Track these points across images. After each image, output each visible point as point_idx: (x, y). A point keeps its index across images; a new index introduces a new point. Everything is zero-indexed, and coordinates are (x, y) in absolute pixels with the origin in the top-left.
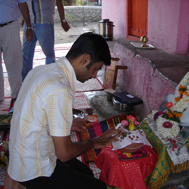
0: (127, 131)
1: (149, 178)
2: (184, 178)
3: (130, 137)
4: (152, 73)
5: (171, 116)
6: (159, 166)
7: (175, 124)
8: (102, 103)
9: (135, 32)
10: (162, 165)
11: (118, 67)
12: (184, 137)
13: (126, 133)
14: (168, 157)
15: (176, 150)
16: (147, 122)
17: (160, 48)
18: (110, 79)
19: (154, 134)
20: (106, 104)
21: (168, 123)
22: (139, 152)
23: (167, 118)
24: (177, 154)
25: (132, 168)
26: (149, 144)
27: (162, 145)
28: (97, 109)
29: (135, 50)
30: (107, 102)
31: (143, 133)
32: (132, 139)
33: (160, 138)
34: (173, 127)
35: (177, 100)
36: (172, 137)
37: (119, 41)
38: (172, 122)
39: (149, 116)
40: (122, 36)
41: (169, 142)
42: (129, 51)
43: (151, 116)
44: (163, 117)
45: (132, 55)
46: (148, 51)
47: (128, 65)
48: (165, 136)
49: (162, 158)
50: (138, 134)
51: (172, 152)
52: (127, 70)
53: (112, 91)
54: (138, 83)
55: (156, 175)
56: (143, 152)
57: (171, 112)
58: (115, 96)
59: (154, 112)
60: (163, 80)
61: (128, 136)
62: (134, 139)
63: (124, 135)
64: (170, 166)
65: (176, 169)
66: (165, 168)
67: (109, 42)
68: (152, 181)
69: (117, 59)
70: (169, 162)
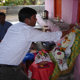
1: (51, 76)
2: (67, 77)
3: (42, 58)
6: (55, 71)
7: (63, 53)
8: (39, 45)
9: (57, 15)
10: (56, 71)
12: (66, 59)
16: (52, 52)
17: (66, 22)
19: (54, 57)
21: (59, 52)
22: (46, 65)
23: (60, 50)
24: (62, 66)
26: (51, 61)
27: (56, 62)
28: (36, 47)
32: (43, 59)
33: (56, 59)
35: (64, 42)
36: (61, 59)
38: (61, 52)
40: (52, 17)
41: (59, 61)
42: (52, 23)
43: (54, 50)
44: (58, 50)
48: (58, 58)
49: (56, 68)
55: (53, 75)
57: (61, 48)
59: (55, 48)
62: (44, 59)
64: (60, 72)
66: (57, 72)
67: (46, 20)
68: (52, 78)
69: (47, 27)
70: (59, 70)
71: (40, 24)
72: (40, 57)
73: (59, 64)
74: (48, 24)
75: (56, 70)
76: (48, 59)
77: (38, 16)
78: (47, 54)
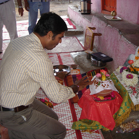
0: (100, 81)
1: (116, 114)
4: (119, 38)
5: (132, 70)
6: (123, 106)
7: (135, 76)
8: (83, 60)
9: (107, 8)
10: (126, 105)
11: (94, 34)
13: (100, 82)
14: (129, 99)
15: (136, 94)
16: (115, 74)
18: (89, 42)
19: (120, 83)
20: (86, 61)
21: (130, 75)
22: (109, 96)
23: (130, 72)
24: (136, 98)
25: (103, 107)
26: (117, 90)
27: (126, 91)
28: (79, 65)
29: (107, 21)
30: (86, 60)
31: (112, 82)
32: (104, 87)
33: (124, 86)
34: (134, 78)
35: (137, 58)
36: (133, 85)
37: (95, 15)
38: (133, 74)
39: (116, 70)
40: (98, 11)
41: (130, 89)
42: (103, 22)
43: (118, 70)
44: (127, 71)
45: (105, 25)
46: (117, 22)
47: (102, 32)
48: (128, 84)
49: (126, 100)
50: (109, 83)
51: (133, 96)
52: (101, 36)
53: (91, 52)
54: (109, 46)
55: (121, 113)
56: (112, 96)
57: (132, 67)
58: (92, 56)
59: (120, 67)
60: (127, 43)
61: (101, 84)
62: (106, 86)
63: (98, 84)
64: (131, 106)
65: (136, 108)
66: (128, 107)
67: (88, 16)
68: (118, 116)
69: (94, 29)
71: (76, 23)
75: (126, 103)
77: (72, 8)
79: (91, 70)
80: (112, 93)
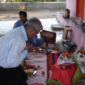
1: (72, 78)
3: (65, 60)
4: (81, 34)
6: (76, 73)
8: (60, 45)
9: (79, 15)
14: (80, 70)
15: (84, 67)
16: (74, 54)
19: (76, 59)
24: (84, 69)
25: (65, 73)
29: (76, 23)
30: (62, 45)
31: (71, 59)
33: (78, 62)
34: (84, 57)
36: (83, 62)
37: (71, 19)
38: (84, 55)
39: (75, 52)
40: (74, 17)
41: (81, 63)
45: (75, 25)
47: (73, 30)
48: (80, 61)
49: (78, 70)
51: (82, 68)
52: (72, 32)
54: (76, 38)
55: (75, 77)
56: (71, 67)
57: (84, 51)
58: (65, 43)
59: (77, 50)
65: (84, 75)
66: (79, 74)
70: (81, 72)
71: (60, 23)
72: (63, 59)
73: (81, 66)
74: (69, 25)
75: (78, 72)
76: (71, 61)
77: (59, 14)
78: (70, 56)
79: (63, 51)
80: (70, 65)
